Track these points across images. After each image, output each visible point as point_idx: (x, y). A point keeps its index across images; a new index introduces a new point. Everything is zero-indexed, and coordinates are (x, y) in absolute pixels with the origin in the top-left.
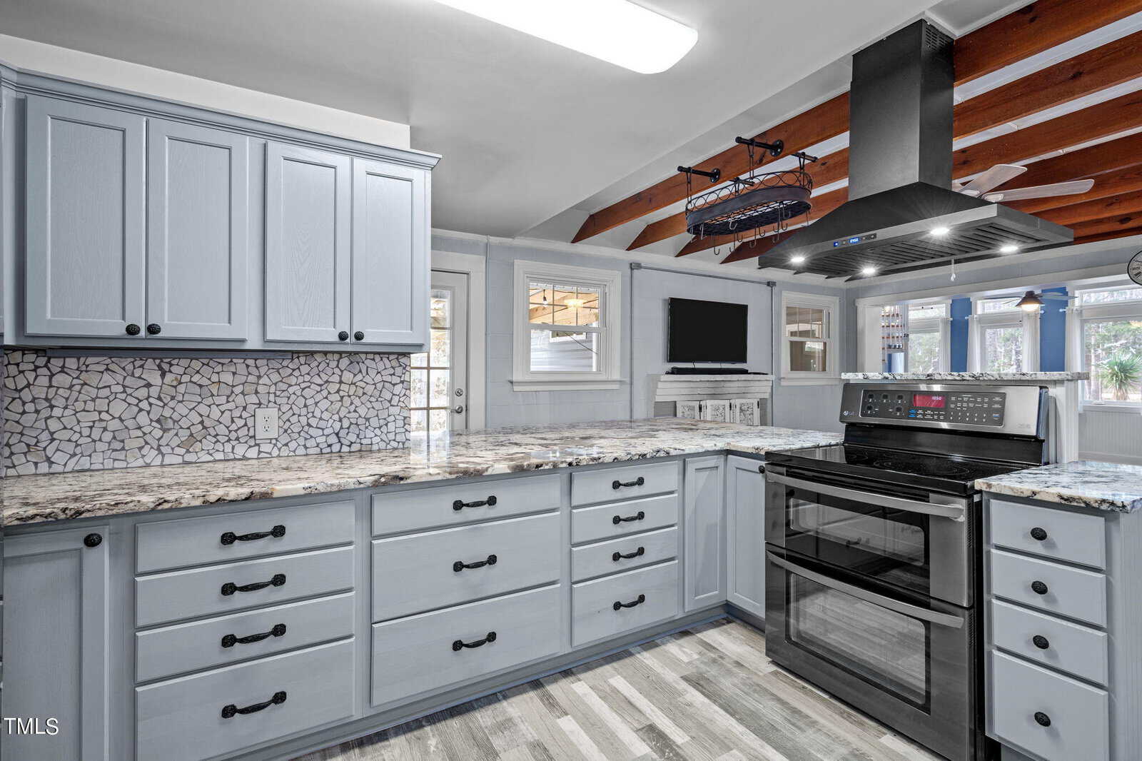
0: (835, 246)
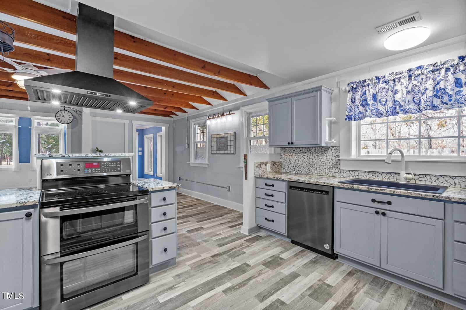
0: (88, 93)
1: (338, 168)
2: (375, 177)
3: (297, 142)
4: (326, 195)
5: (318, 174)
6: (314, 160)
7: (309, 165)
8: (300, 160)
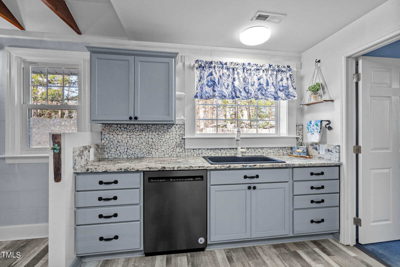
1: (182, 147)
2: (216, 154)
3: (143, 117)
4: (200, 180)
5: (160, 156)
6: (154, 140)
7: (148, 145)
8: (134, 140)
